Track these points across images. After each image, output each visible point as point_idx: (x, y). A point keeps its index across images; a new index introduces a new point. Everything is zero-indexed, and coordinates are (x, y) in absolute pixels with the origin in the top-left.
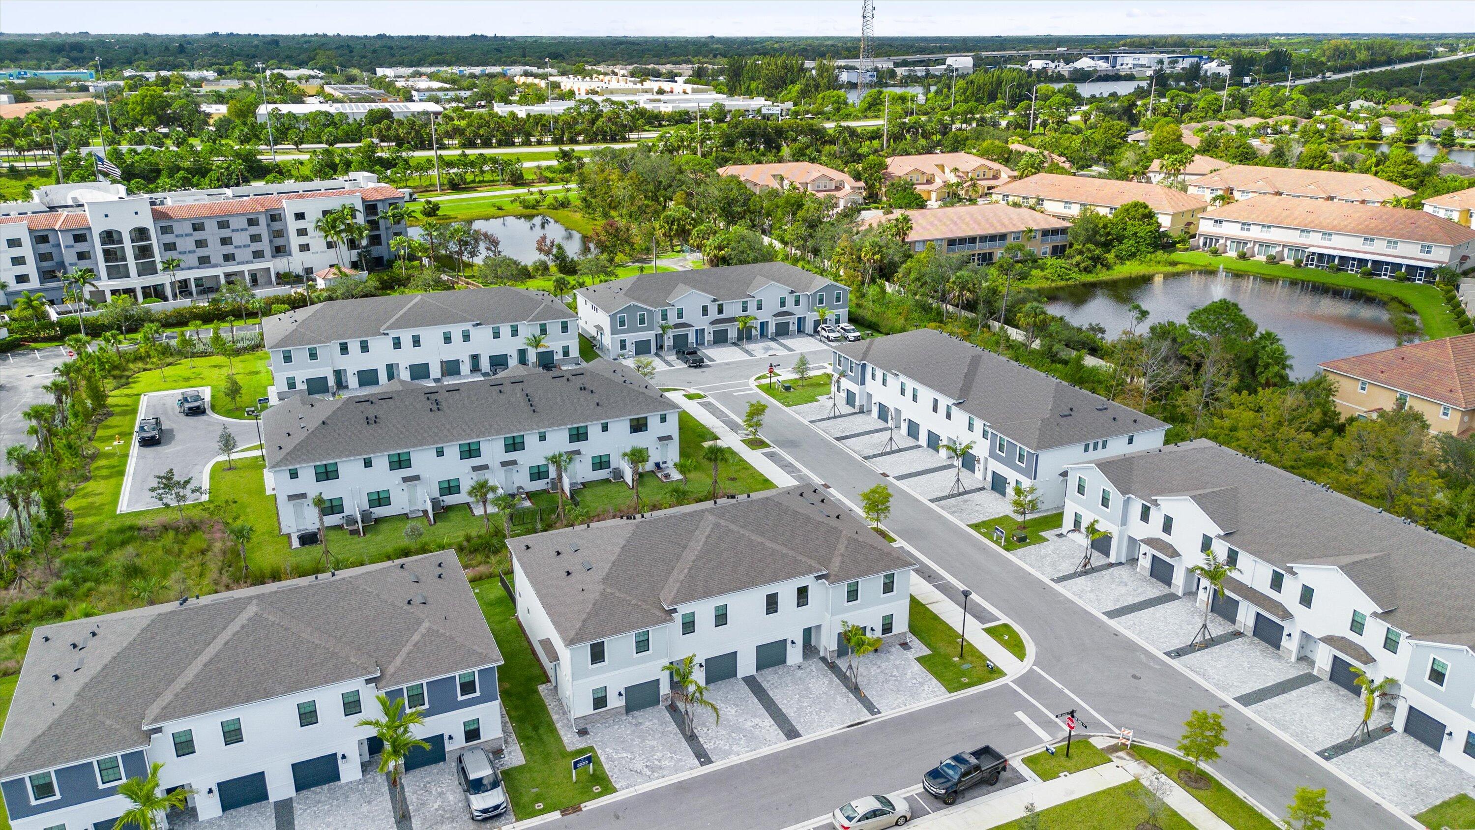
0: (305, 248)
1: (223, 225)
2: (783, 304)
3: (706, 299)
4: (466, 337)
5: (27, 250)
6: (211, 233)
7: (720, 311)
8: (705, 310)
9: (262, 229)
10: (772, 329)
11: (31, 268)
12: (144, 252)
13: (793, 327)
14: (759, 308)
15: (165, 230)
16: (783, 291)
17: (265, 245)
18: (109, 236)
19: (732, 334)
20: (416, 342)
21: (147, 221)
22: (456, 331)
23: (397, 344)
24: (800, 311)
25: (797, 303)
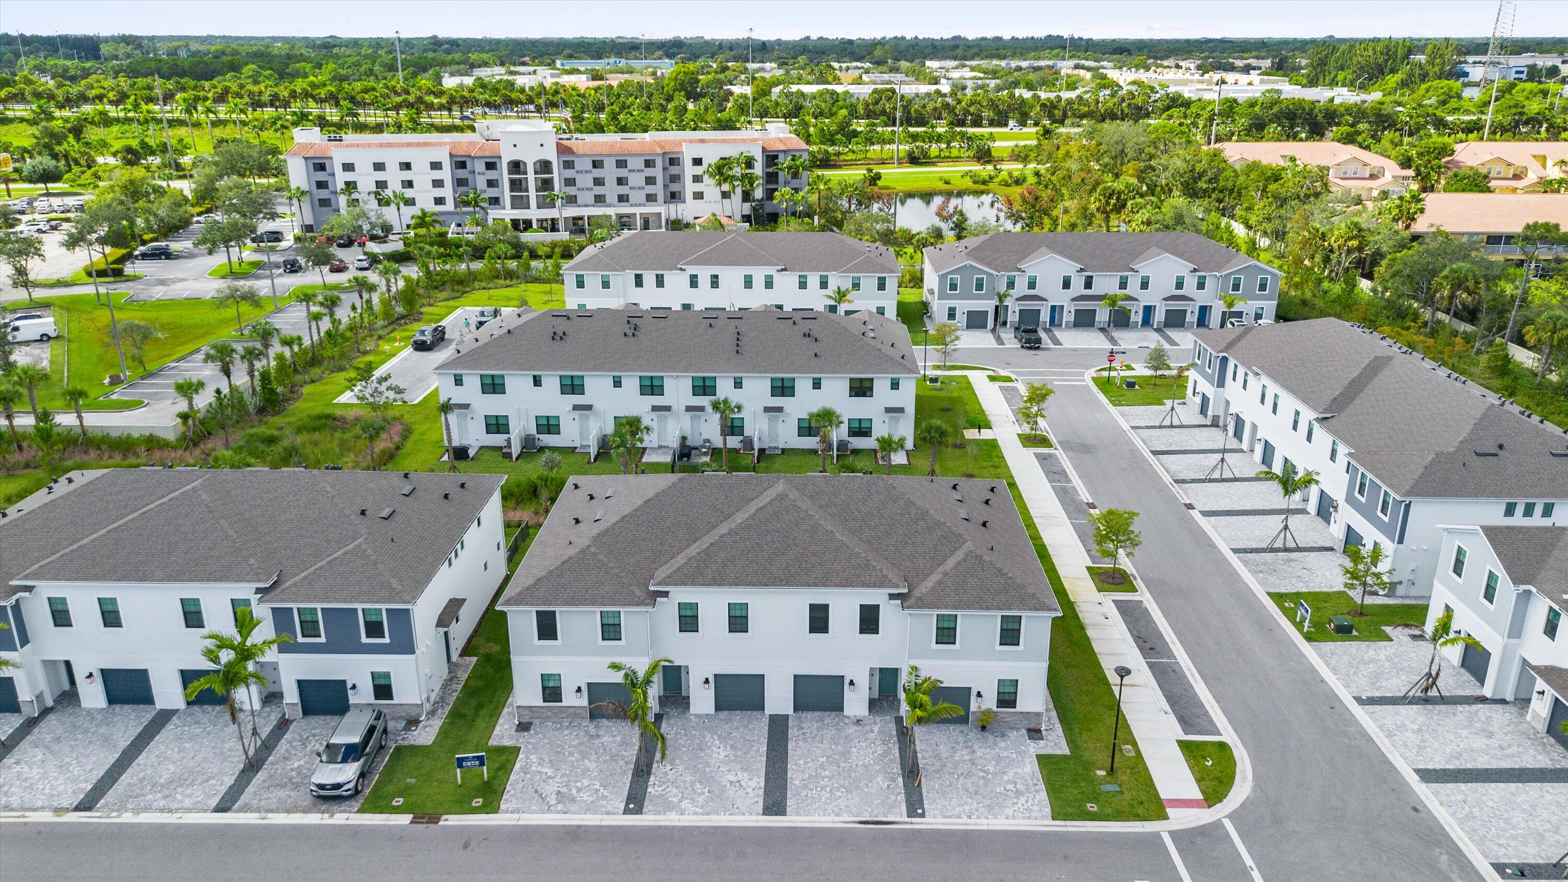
0: (699, 196)
1: (621, 164)
2: (1179, 285)
3: (1070, 268)
4: (769, 284)
5: (446, 174)
6: (610, 172)
7: (1088, 284)
8: (1066, 284)
9: (657, 172)
10: (1159, 316)
11: (447, 192)
12: (546, 185)
13: (1192, 318)
14: (1145, 285)
15: (568, 165)
16: (1183, 268)
17: (658, 190)
18: (516, 166)
19: (1103, 316)
20: (715, 282)
21: (551, 155)
22: (759, 274)
23: (694, 282)
24: (1202, 298)
25: (1201, 286)
